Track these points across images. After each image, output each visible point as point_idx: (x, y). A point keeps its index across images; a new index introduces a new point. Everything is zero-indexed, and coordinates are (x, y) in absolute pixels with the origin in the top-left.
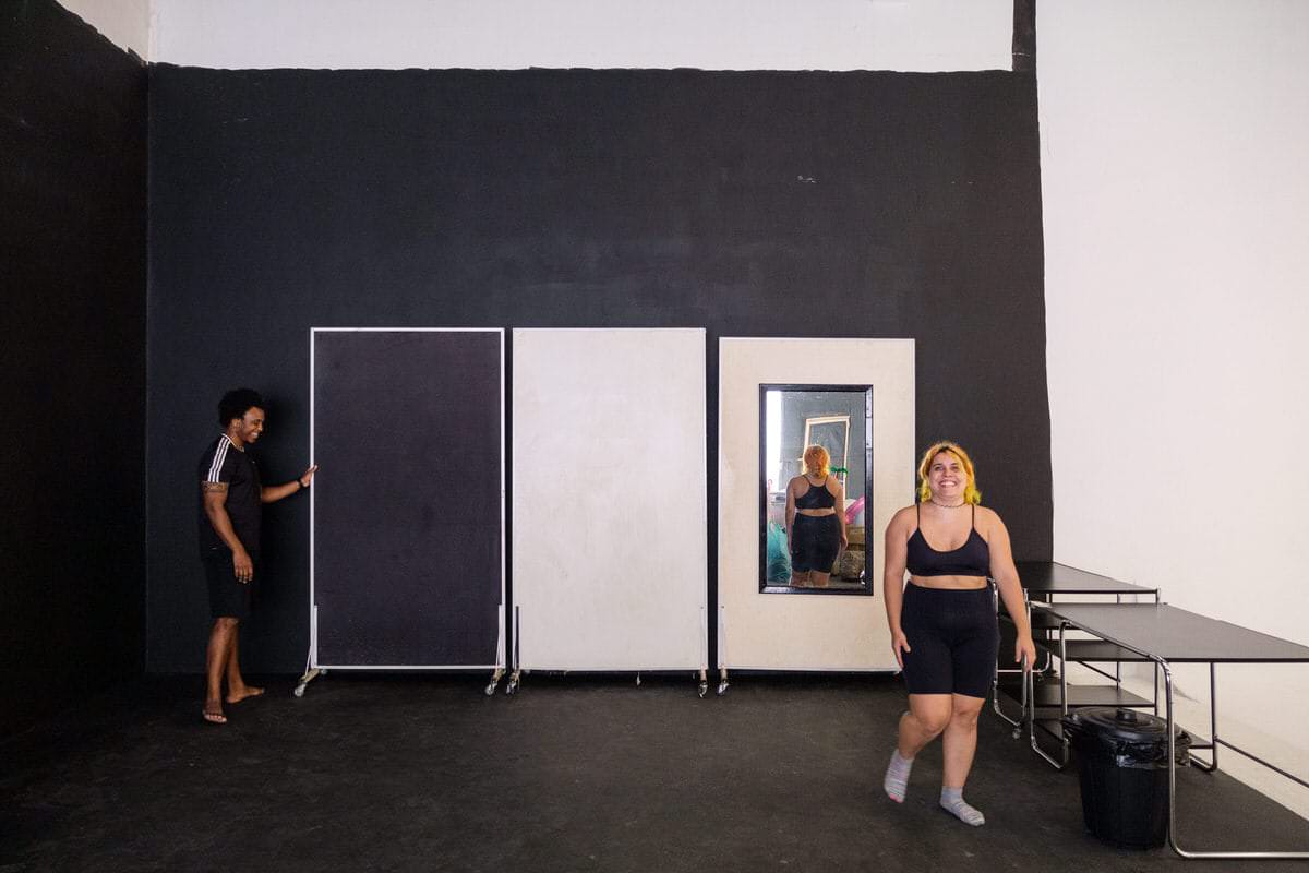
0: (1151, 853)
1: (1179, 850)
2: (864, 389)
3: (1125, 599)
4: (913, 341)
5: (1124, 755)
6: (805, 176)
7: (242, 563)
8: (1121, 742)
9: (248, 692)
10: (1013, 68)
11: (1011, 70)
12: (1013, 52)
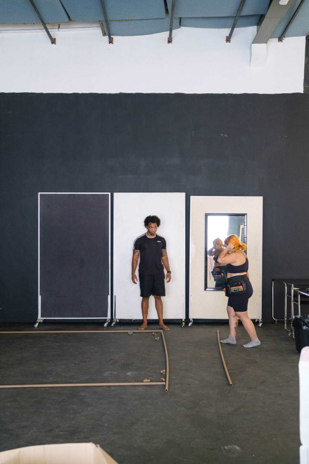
2: (244, 215)
4: (262, 197)
5: (304, 326)
6: (224, 134)
10: (304, 92)
11: (302, 92)
12: (304, 85)
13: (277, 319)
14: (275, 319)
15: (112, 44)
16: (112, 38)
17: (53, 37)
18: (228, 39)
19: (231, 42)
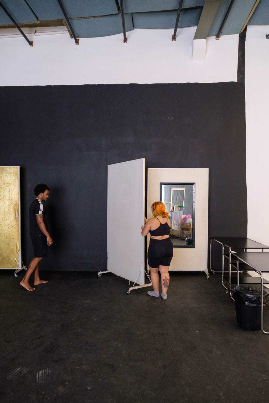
0: (256, 332)
1: (263, 331)
2: (192, 184)
3: (265, 250)
4: (208, 169)
5: (247, 301)
6: (170, 117)
7: (49, 240)
8: (247, 298)
9: (41, 282)
10: (237, 81)
11: (236, 81)
12: (237, 75)
13: (214, 271)
14: (213, 270)
15: (79, 44)
16: (78, 40)
17: (30, 41)
18: (174, 38)
19: (176, 40)
